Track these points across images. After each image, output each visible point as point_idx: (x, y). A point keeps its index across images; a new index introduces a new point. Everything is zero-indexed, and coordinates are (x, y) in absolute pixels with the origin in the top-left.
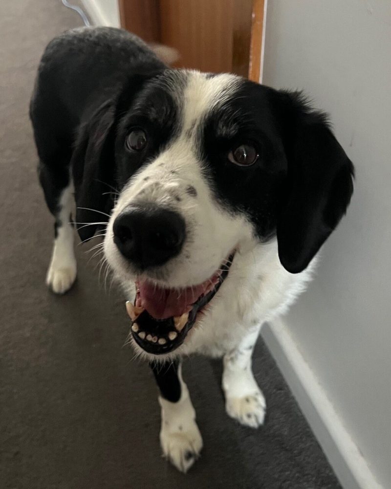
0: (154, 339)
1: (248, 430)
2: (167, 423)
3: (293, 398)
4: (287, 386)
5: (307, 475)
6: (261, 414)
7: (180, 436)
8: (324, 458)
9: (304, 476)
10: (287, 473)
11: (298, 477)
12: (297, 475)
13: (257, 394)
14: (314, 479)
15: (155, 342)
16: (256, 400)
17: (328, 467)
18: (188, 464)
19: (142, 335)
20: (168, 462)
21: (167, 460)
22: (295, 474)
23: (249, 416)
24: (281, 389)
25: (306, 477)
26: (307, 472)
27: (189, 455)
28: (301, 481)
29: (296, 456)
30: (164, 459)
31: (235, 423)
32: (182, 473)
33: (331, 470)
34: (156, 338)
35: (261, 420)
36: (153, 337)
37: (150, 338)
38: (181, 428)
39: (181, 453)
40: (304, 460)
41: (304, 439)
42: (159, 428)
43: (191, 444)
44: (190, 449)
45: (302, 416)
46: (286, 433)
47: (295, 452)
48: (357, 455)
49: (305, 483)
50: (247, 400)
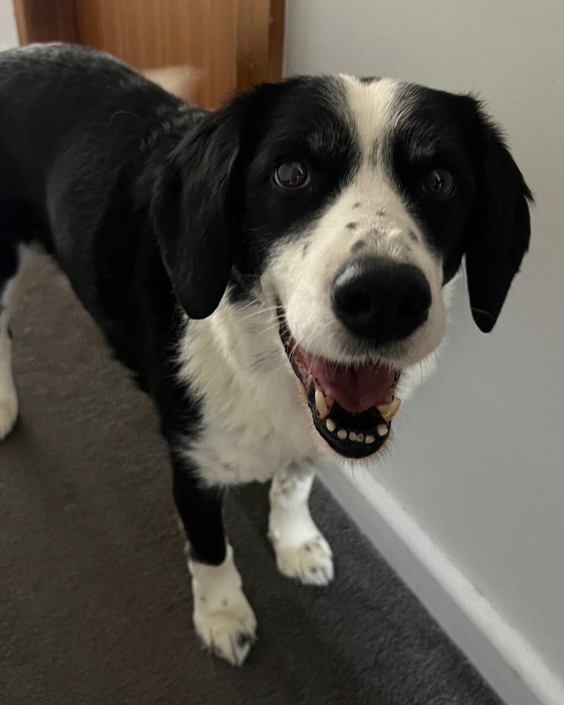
0: (360, 438)
1: (315, 590)
2: (203, 599)
3: (364, 537)
4: (353, 523)
5: (408, 637)
6: (328, 564)
7: (225, 614)
8: (423, 611)
9: (404, 639)
10: (382, 639)
11: (397, 643)
12: (395, 640)
13: (318, 538)
14: (418, 641)
15: (362, 440)
16: (318, 546)
17: (430, 621)
18: (242, 653)
19: (342, 434)
20: (213, 656)
21: (210, 652)
22: (391, 640)
23: (314, 570)
24: (347, 528)
25: (406, 641)
26: (406, 634)
27: (243, 639)
28: (402, 647)
29: (388, 614)
30: (206, 651)
31: (295, 584)
32: (236, 668)
33: (437, 626)
34: (361, 435)
35: (330, 573)
36: (357, 434)
37: (353, 436)
38: (225, 603)
39: (231, 638)
40: (399, 618)
41: (392, 590)
42: (191, 609)
43: (242, 622)
44: (242, 629)
45: (382, 559)
46: (366, 586)
47: (385, 609)
48: (476, 595)
49: (408, 649)
50: (308, 548)
